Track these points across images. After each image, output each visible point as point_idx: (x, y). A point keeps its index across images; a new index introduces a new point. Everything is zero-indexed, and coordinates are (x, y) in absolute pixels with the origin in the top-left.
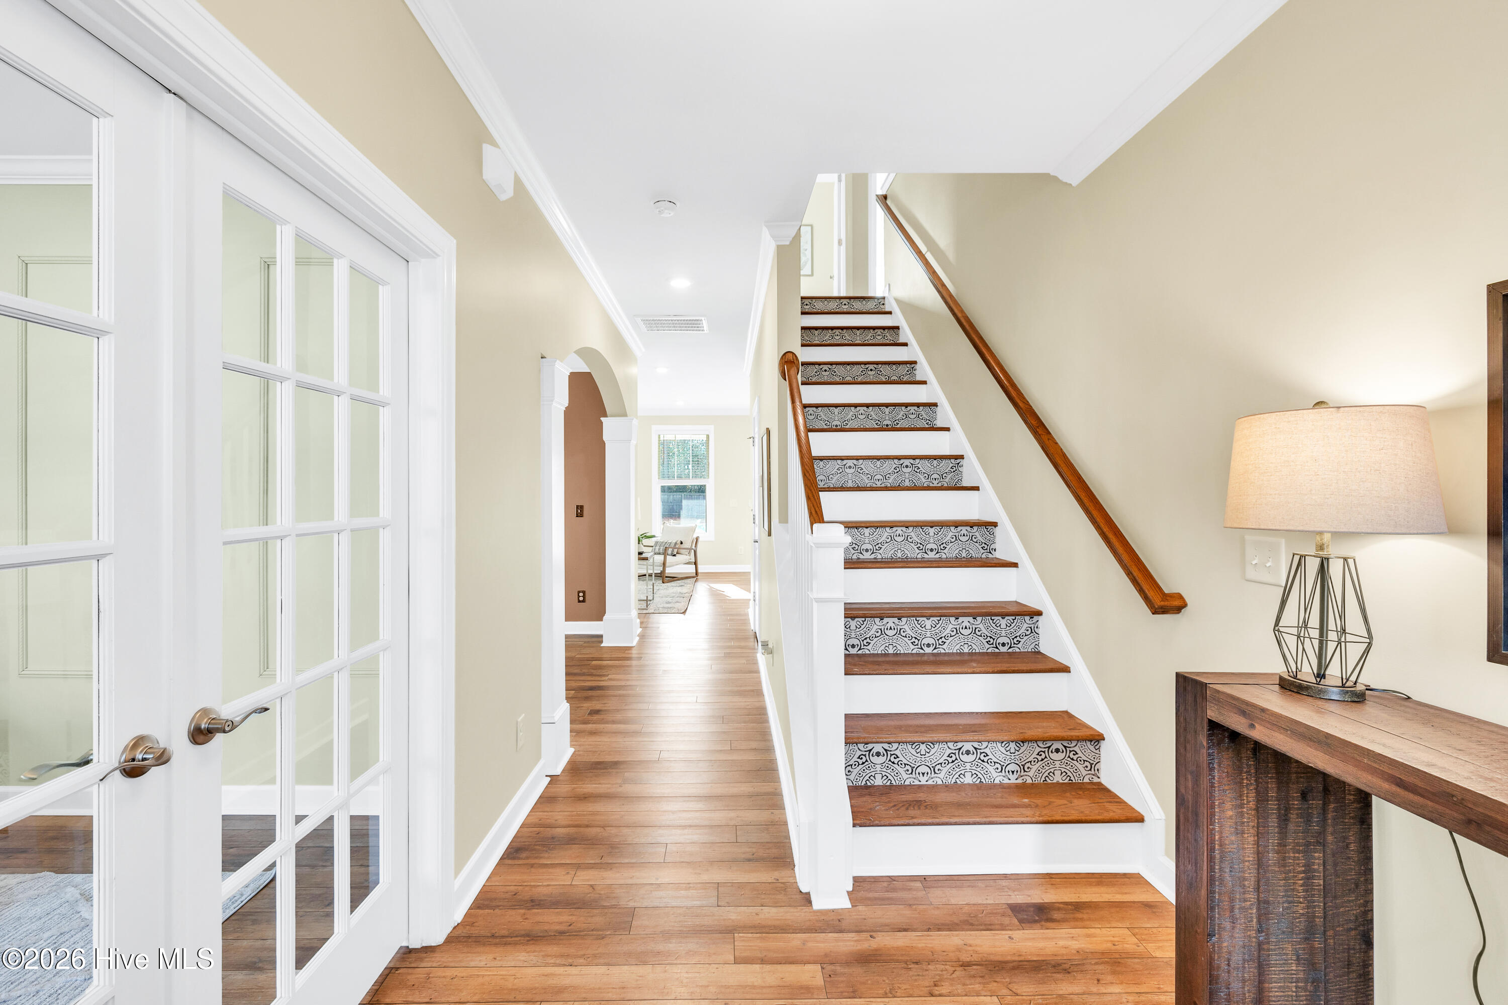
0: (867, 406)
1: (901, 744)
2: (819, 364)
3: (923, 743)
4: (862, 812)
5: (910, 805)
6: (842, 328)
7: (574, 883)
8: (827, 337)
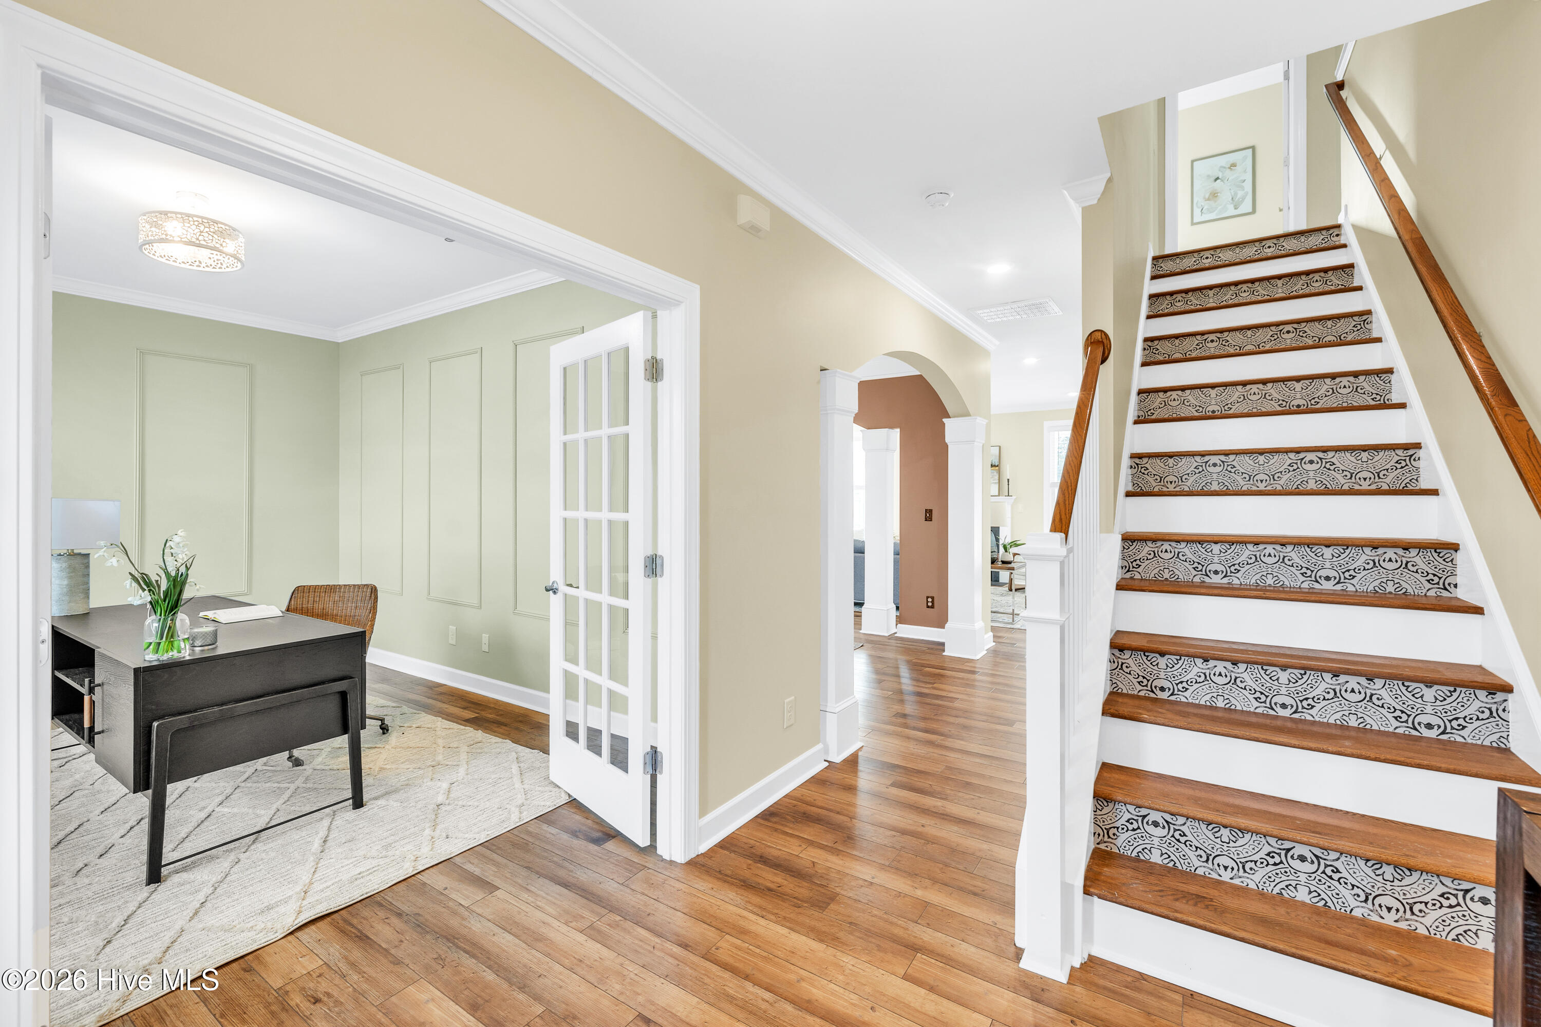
0: (1264, 382)
1: (1190, 820)
2: (1202, 334)
3: (1225, 827)
4: (1110, 883)
5: (1184, 897)
6: (1253, 281)
7: (800, 855)
8: (1228, 296)
